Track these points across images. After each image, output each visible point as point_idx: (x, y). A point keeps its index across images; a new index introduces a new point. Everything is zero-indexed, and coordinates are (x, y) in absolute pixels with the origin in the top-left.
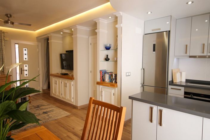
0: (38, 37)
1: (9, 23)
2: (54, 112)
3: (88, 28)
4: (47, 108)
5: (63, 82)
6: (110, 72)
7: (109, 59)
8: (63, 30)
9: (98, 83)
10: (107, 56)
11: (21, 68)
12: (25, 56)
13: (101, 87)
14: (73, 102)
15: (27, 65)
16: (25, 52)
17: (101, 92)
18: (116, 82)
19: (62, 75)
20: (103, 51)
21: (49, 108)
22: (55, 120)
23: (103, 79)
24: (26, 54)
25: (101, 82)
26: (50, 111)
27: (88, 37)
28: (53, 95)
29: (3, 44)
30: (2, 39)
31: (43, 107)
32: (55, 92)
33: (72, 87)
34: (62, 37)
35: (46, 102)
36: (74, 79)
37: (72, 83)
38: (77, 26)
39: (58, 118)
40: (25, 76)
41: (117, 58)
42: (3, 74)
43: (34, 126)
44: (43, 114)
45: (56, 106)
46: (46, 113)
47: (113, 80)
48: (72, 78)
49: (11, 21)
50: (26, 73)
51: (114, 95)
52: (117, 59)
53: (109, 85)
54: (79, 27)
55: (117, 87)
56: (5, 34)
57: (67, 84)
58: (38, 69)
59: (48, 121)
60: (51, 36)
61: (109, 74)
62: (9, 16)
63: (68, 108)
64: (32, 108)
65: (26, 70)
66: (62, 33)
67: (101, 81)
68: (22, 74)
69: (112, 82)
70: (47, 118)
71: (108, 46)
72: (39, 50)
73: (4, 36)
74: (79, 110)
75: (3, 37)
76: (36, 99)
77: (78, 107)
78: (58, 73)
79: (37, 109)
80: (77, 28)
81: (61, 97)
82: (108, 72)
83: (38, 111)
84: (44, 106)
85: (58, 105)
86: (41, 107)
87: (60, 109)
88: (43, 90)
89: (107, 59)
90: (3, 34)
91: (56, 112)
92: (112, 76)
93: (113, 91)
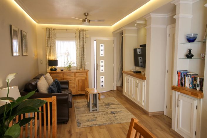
0: (114, 32)
1: (86, 21)
2: (122, 114)
3: (166, 15)
4: (116, 108)
5: (134, 81)
6: (193, 75)
7: (192, 56)
8: (137, 22)
9: (173, 88)
10: (190, 51)
11: (98, 64)
12: (102, 52)
13: (178, 93)
14: (143, 105)
15: (103, 61)
16: (102, 48)
17: (178, 100)
18: (201, 90)
19: (134, 74)
20: (184, 44)
21: (118, 108)
22: (120, 123)
23: (182, 83)
24: (102, 50)
25: (179, 87)
26: (118, 111)
27: (166, 27)
28: (125, 94)
29: (85, 41)
30: (83, 37)
31: (113, 106)
32: (127, 91)
33: (143, 88)
34: (137, 29)
35: (117, 101)
36: (145, 79)
37: (144, 83)
38: (151, 14)
39: (124, 122)
40: (101, 71)
41: (205, 54)
42: (83, 69)
43: (99, 125)
44: (111, 113)
45: (125, 107)
46: (114, 114)
47: (198, 86)
48: (143, 78)
49: (88, 20)
50: (102, 68)
51: (197, 109)
52: (205, 56)
53: (190, 93)
54: (153, 15)
55: (203, 98)
56: (87, 32)
57: (138, 83)
58: (113, 64)
59: (113, 123)
60: (125, 29)
61: (191, 77)
62: (86, 15)
63: (138, 112)
64: (102, 105)
65: (102, 66)
66: (136, 25)
67: (179, 85)
68: (98, 69)
69: (196, 89)
70: (113, 119)
71: (192, 37)
72: (114, 45)
73: (86, 34)
74: (150, 117)
75: (84, 35)
76: (109, 95)
77: (149, 114)
78: (131, 70)
79: (107, 107)
80: (151, 17)
81: (132, 97)
82: (189, 74)
83: (107, 109)
84: (114, 104)
85: (128, 106)
86: (111, 106)
87: (128, 111)
88: (117, 87)
89: (189, 56)
90: (84, 32)
91: (124, 114)
92: (196, 80)
93: (196, 103)
